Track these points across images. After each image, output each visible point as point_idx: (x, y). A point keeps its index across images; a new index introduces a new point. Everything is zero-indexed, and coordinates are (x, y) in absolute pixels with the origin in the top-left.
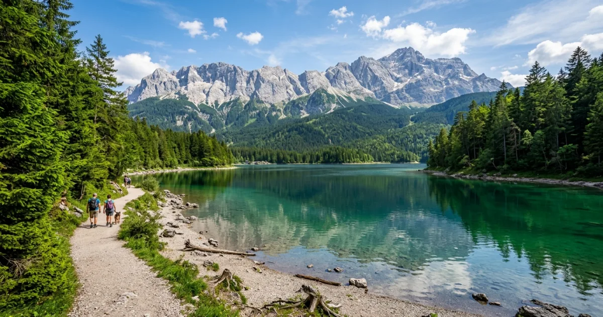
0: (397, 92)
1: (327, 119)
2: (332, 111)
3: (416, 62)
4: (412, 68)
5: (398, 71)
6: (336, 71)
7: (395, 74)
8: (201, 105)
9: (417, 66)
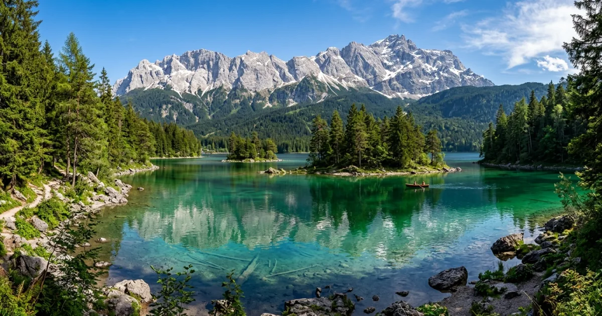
0: (390, 81)
2: (322, 100)
3: (407, 50)
4: (403, 57)
5: (389, 58)
6: (327, 57)
7: (385, 61)
8: (185, 94)
9: (409, 55)
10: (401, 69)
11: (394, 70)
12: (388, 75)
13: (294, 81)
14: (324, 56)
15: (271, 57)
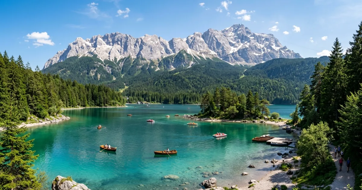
0: (233, 54)
1: (187, 72)
2: (191, 66)
3: (245, 34)
4: (243, 38)
5: (234, 39)
6: (193, 38)
7: (232, 41)
8: (106, 61)
9: (246, 37)
10: (241, 46)
11: (236, 47)
12: (233, 50)
13: (173, 54)
14: (191, 38)
15: (159, 38)
